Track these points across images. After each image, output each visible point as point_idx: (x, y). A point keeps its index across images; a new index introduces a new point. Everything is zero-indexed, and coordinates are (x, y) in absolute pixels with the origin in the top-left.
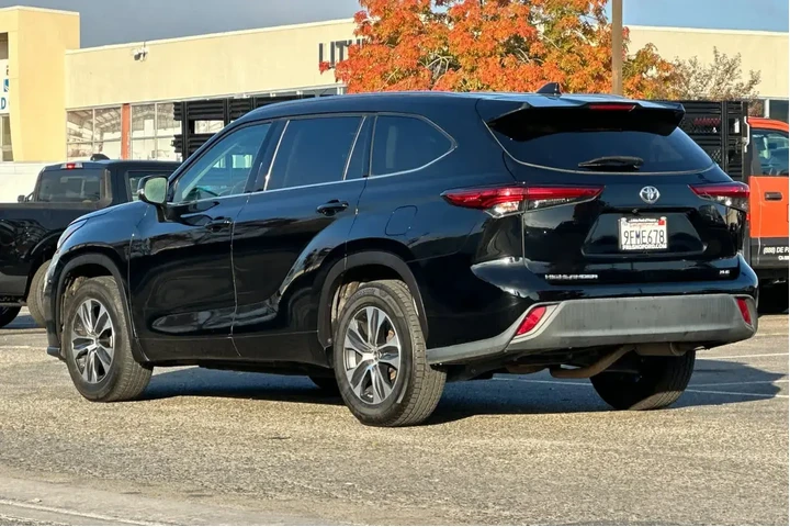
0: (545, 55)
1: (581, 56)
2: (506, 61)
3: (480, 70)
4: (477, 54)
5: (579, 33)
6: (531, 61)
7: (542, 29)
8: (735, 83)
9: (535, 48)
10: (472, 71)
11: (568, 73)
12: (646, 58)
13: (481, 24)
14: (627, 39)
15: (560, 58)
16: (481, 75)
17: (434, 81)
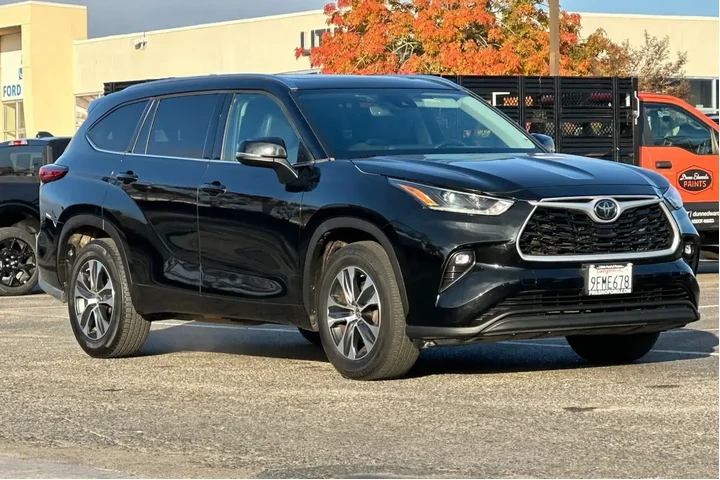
0: (501, 41)
1: (535, 40)
2: (467, 45)
3: (442, 55)
4: (439, 40)
5: (535, 20)
6: (490, 46)
7: (500, 16)
8: (664, 63)
9: (492, 33)
10: (435, 55)
11: (523, 56)
12: (597, 42)
13: (442, 12)
14: (579, 25)
15: (516, 43)
16: (443, 58)
17: (400, 65)
